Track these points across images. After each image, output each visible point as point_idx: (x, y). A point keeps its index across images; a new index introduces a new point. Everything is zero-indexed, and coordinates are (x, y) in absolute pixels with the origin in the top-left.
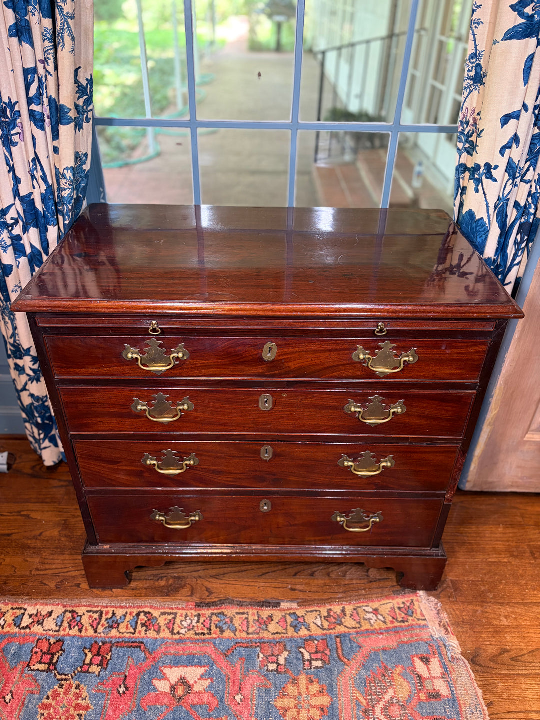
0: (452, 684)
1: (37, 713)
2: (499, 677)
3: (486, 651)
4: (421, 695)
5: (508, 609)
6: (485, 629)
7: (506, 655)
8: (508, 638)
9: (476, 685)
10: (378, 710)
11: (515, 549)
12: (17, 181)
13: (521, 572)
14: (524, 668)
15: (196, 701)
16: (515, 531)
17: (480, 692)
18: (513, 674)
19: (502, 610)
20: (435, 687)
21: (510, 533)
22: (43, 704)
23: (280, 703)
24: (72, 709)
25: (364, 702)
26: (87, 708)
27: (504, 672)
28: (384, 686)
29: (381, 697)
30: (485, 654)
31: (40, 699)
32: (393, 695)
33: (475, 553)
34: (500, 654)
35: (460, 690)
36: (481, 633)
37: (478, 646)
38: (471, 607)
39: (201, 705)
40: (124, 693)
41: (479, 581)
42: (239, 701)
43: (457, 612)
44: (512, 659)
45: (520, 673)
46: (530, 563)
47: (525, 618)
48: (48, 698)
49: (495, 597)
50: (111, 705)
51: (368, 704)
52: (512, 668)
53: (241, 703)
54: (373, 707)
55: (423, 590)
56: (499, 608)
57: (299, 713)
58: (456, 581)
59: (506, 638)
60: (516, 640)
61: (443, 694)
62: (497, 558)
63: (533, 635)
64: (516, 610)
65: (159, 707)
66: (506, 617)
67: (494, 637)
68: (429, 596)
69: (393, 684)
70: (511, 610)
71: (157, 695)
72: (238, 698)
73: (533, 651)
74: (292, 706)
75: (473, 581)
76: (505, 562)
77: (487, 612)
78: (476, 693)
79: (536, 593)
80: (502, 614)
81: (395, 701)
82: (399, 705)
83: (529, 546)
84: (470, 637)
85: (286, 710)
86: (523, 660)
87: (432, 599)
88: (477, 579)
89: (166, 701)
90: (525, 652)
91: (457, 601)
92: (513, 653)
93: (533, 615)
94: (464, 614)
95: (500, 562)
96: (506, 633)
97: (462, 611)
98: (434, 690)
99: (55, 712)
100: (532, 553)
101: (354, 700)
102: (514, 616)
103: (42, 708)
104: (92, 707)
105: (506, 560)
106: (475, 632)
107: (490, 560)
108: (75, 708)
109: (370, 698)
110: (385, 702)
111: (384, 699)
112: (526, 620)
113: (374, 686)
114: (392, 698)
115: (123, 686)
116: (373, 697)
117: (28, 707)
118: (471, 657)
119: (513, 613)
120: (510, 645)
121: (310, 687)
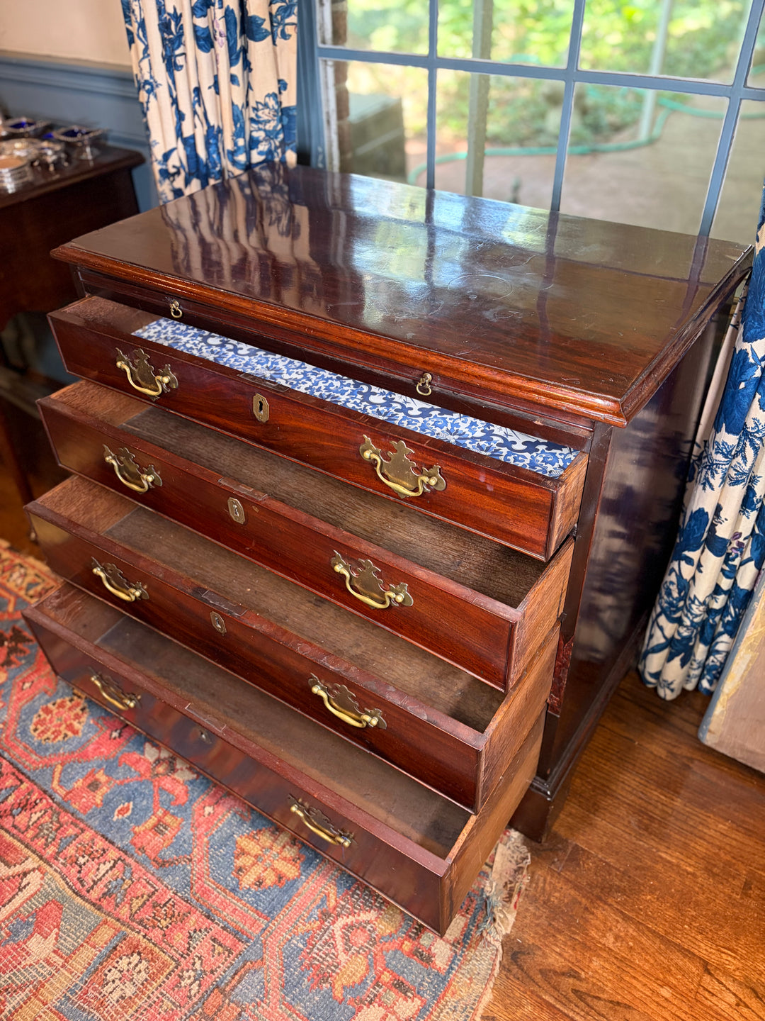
0: (459, 960)
1: (37, 711)
2: (535, 998)
3: (545, 955)
4: (406, 942)
5: (631, 931)
6: (570, 931)
7: (571, 980)
8: (595, 964)
9: (491, 985)
10: (341, 922)
11: (722, 864)
12: (180, 116)
13: (701, 897)
14: (582, 1013)
15: (168, 786)
16: (747, 841)
17: (488, 997)
18: (559, 1010)
19: (619, 926)
20: (433, 948)
21: (735, 840)
22: (47, 707)
23: (245, 843)
24: (64, 726)
25: (333, 903)
26: (75, 732)
27: (547, 998)
28: (371, 903)
29: (356, 911)
30: (540, 959)
31: (48, 701)
32: (373, 919)
33: (646, 833)
34: (563, 974)
35: (463, 974)
36: (560, 932)
37: (539, 944)
38: (573, 892)
39: (170, 792)
40: (115, 738)
41: (618, 870)
42: (206, 813)
43: (547, 887)
44: (575, 991)
45: (571, 1014)
46: (730, 897)
47: (648, 957)
48: (54, 704)
49: (623, 904)
50: (97, 743)
51: (334, 909)
52: (564, 1000)
53: (206, 816)
54: (339, 915)
55: (521, 832)
56: (618, 922)
57: (253, 865)
58: (583, 849)
59: (591, 961)
60: (605, 975)
61: (437, 962)
62: (677, 858)
63: (639, 986)
64: (643, 940)
65: (133, 770)
66: (617, 938)
67: (574, 949)
68: (523, 844)
69: (384, 908)
70: (635, 934)
71: (140, 758)
72: (208, 810)
73: (618, 1004)
74: (254, 853)
75: (609, 865)
76: (686, 871)
77: (593, 914)
78: (483, 994)
79: (699, 937)
80: (615, 930)
81: (369, 927)
82: (370, 935)
83: (750, 872)
84: (537, 925)
85: (243, 852)
86: (591, 1004)
87: (524, 849)
88: (617, 866)
89: (142, 769)
90: (605, 996)
91: (559, 874)
92: (584, 985)
93: (665, 961)
94: (557, 894)
95: (678, 866)
96: (599, 956)
97: (555, 889)
98: (430, 949)
99: (50, 720)
100: (747, 886)
101: (324, 893)
102: (631, 944)
103: (43, 710)
104: (80, 734)
105: (690, 869)
106: (550, 924)
107: (664, 855)
108: (67, 726)
109: (343, 903)
110: (357, 921)
111: (359, 915)
112: (647, 961)
113: (358, 895)
114: (369, 922)
115: (118, 731)
116: (347, 906)
117: (34, 702)
118: (516, 949)
119: (633, 938)
120: (590, 973)
121: (288, 847)
